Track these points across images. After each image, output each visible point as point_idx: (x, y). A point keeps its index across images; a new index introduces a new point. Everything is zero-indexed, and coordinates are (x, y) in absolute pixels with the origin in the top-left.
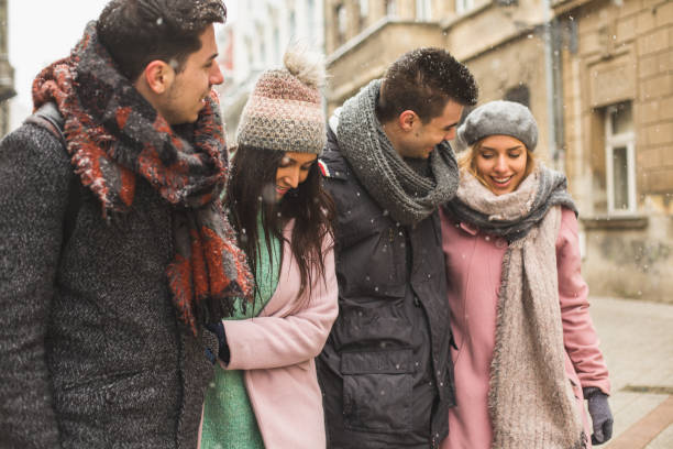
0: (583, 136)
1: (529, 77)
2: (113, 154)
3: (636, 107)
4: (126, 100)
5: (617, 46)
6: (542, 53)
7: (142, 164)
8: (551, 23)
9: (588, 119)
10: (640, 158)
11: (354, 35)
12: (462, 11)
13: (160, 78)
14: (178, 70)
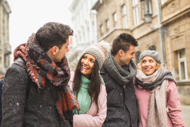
0: (172, 59)
1: (156, 43)
2: (40, 73)
3: (186, 50)
4: (44, 57)
5: (180, 33)
6: (159, 37)
7: (48, 76)
8: (161, 28)
9: (173, 55)
10: (188, 65)
11: (106, 33)
12: (136, 25)
13: (55, 51)
14: (60, 49)
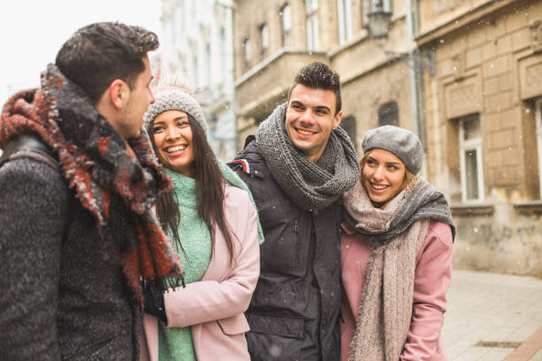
0: (441, 142)
1: (398, 95)
3: (483, 118)
4: (105, 132)
5: (466, 70)
6: (407, 75)
7: (119, 184)
8: (415, 52)
9: (445, 128)
10: (487, 159)
11: (257, 64)
12: (344, 43)
13: (120, 96)
14: (132, 88)
